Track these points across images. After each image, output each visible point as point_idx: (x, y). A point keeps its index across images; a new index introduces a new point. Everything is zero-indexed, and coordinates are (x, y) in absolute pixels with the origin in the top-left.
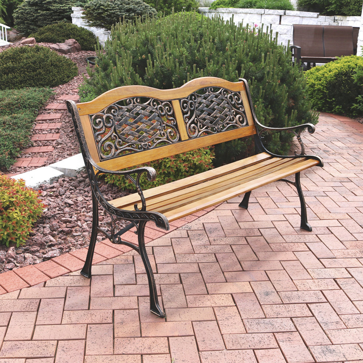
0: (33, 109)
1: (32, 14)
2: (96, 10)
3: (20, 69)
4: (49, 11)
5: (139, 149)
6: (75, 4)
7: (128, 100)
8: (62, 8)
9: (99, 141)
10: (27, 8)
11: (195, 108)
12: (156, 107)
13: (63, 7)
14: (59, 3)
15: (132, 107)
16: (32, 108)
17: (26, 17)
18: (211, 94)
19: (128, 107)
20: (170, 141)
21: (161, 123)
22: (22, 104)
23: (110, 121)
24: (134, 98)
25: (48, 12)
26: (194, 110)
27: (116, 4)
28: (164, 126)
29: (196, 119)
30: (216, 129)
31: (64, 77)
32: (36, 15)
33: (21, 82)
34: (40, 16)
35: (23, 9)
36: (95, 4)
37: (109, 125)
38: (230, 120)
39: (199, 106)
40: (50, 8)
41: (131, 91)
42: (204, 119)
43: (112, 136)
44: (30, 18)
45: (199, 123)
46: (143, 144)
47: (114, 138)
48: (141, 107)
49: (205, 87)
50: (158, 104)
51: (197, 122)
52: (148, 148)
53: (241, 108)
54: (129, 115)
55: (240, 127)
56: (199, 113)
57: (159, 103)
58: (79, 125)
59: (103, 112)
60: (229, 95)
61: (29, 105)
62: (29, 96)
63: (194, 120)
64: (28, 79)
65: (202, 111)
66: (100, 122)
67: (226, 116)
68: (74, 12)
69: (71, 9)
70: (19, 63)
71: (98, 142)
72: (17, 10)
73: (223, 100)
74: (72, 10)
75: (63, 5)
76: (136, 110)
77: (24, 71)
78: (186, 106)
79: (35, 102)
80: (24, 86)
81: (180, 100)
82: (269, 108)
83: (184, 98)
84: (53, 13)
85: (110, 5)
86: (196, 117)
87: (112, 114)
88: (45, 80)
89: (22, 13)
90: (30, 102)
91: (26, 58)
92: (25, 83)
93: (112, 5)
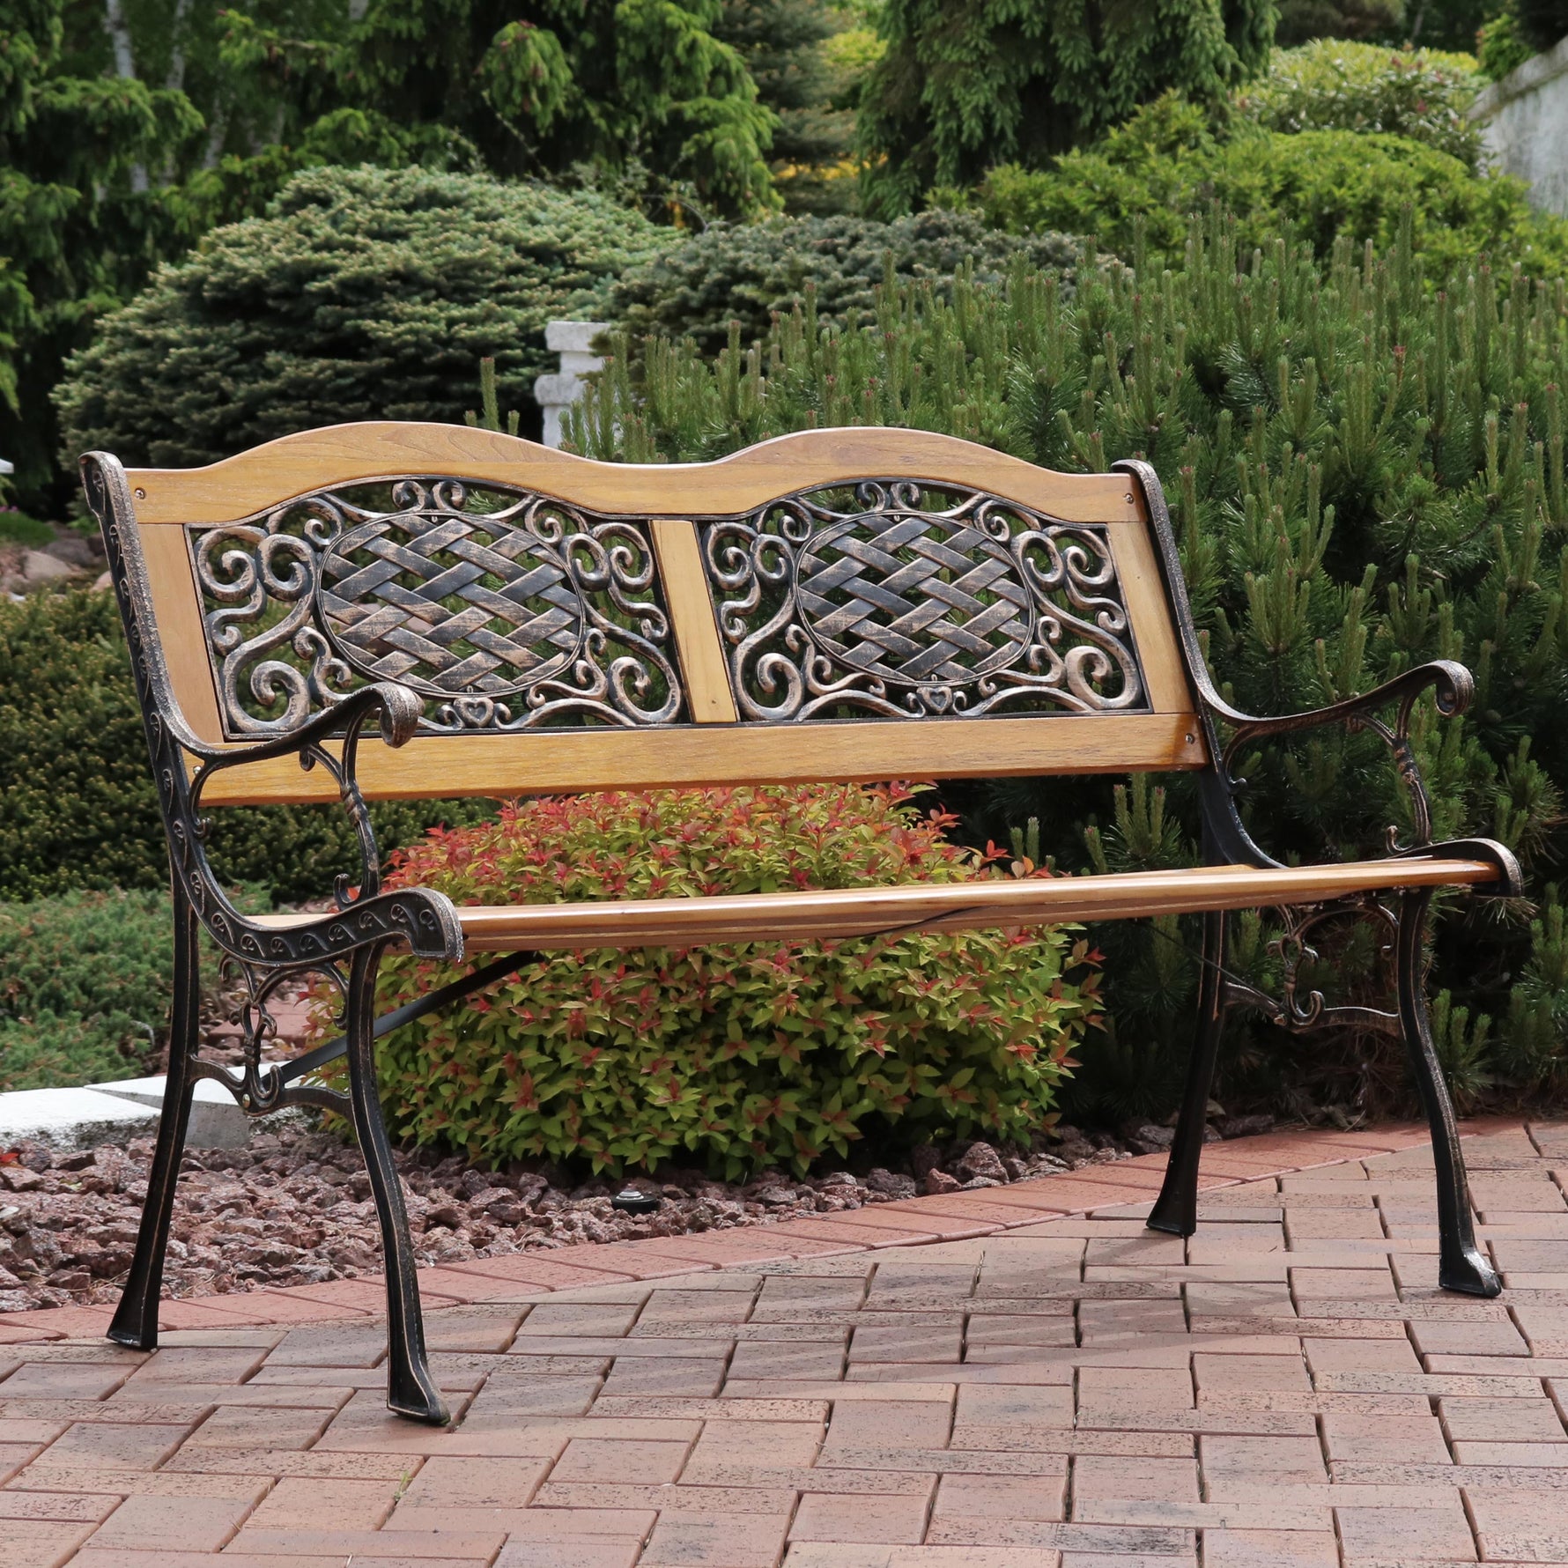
0: (120, 1016)
1: (213, 386)
2: (699, 313)
3: (50, 755)
4: (356, 356)
5: (440, 721)
6: (582, 304)
7: (399, 487)
8: (464, 332)
9: (229, 650)
10: (172, 334)
11: (796, 576)
12: (554, 539)
13: (471, 321)
14: (440, 295)
15: (418, 520)
16: (106, 1010)
17: (163, 407)
18: (903, 517)
19: (397, 518)
20: (626, 712)
21: (578, 619)
22: (38, 979)
23: (293, 570)
24: (436, 482)
25: (343, 364)
26: (785, 584)
27: (860, 265)
28: (595, 639)
29: (793, 627)
30: (920, 697)
31: (396, 824)
32: (242, 391)
33: (52, 853)
34: (282, 396)
35: (142, 343)
36: (692, 267)
37: (286, 586)
38: (1023, 664)
39: (818, 569)
40: (361, 334)
41: (416, 447)
42: (850, 639)
43: (300, 638)
44: (196, 416)
45: (811, 650)
46: (464, 699)
47: (310, 648)
48: (467, 529)
49: (868, 478)
50: (571, 525)
51: (803, 645)
52: (489, 724)
53: (1104, 614)
54: (399, 553)
55: (1088, 710)
56: (814, 600)
57: (576, 522)
58: (133, 561)
59: (261, 523)
60: (1025, 536)
61: (85, 988)
62: (94, 931)
63: (782, 632)
64: (106, 833)
65: (838, 596)
66: (240, 565)
67: (997, 638)
68: (565, 362)
69: (539, 340)
70: (48, 712)
71: (220, 654)
72: (94, 351)
73: (978, 556)
74: (552, 345)
75: (475, 310)
76: (437, 539)
77: (86, 770)
78: (738, 557)
79: (137, 973)
80: (71, 883)
81: (702, 525)
82: (1523, 754)
83: (728, 517)
84: (389, 371)
85: (809, 272)
86: (795, 619)
87: (304, 537)
88: (244, 839)
89: (130, 377)
90: (93, 972)
91: (106, 677)
92: (87, 859)
93: (825, 276)
